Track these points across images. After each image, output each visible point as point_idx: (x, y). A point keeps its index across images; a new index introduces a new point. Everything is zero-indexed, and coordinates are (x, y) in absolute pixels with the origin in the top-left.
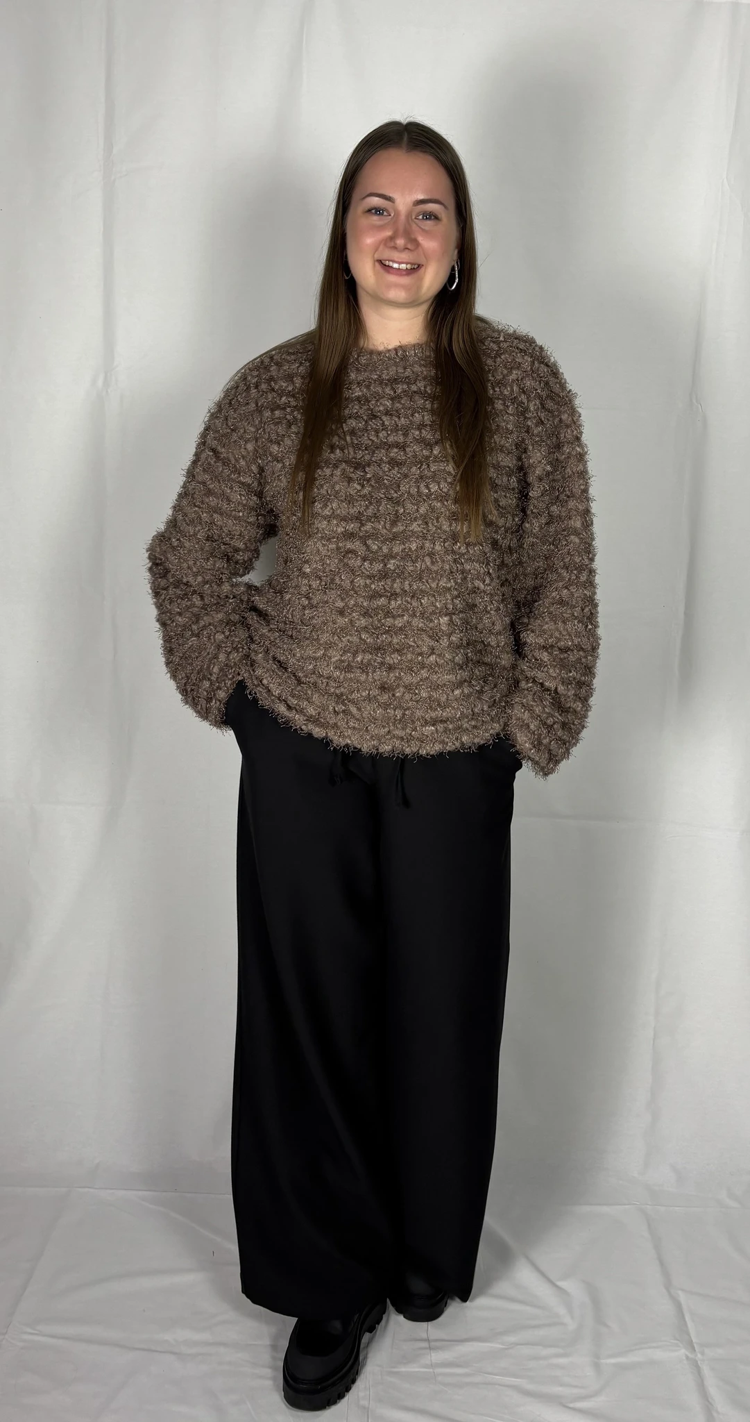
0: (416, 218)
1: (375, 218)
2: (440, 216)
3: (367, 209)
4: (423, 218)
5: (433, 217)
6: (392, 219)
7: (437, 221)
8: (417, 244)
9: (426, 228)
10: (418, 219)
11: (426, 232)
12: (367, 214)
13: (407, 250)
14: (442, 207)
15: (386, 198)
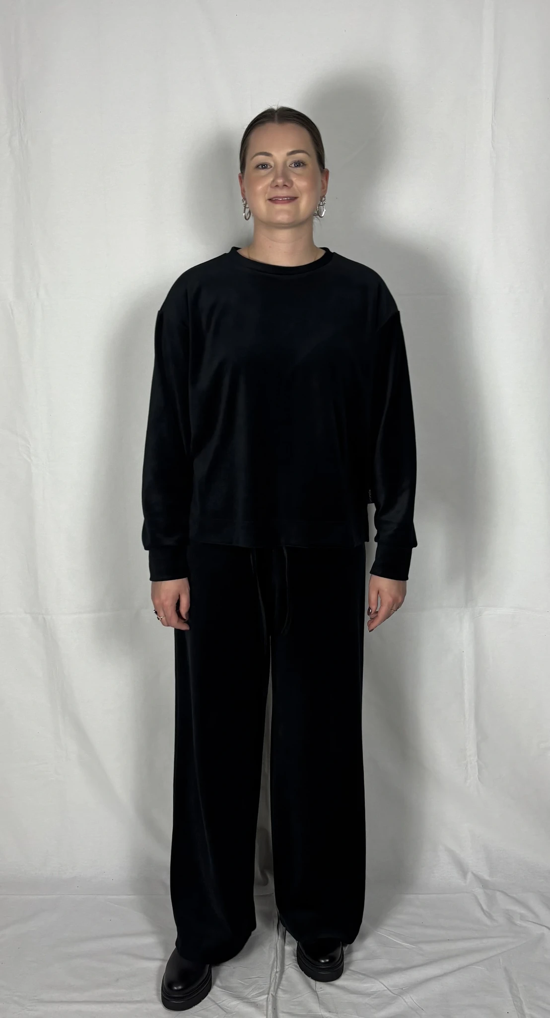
0: (289, 166)
1: (262, 171)
2: (306, 162)
3: (255, 166)
4: (295, 166)
5: (301, 164)
6: (272, 170)
7: (303, 167)
8: (292, 183)
9: (298, 172)
11: (298, 175)
12: (256, 169)
13: (285, 187)
14: (307, 155)
15: (267, 154)
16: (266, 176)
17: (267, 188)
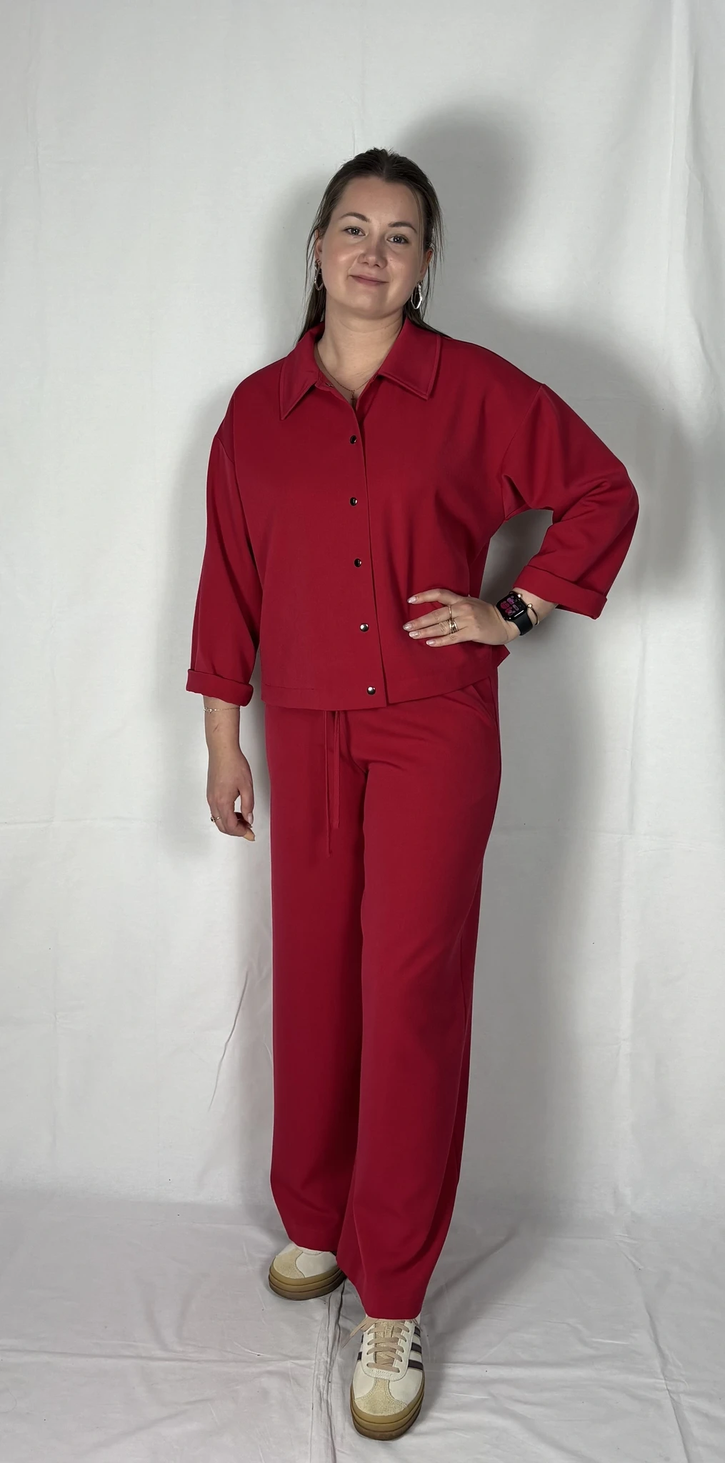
1: (352, 237)
2: (410, 240)
3: (344, 228)
4: (395, 241)
5: (403, 241)
6: (364, 239)
7: (406, 245)
8: (387, 262)
9: (398, 250)
10: (389, 241)
11: (395, 253)
12: (344, 233)
13: (376, 267)
14: (413, 231)
15: (363, 218)
16: (354, 246)
17: (352, 263)
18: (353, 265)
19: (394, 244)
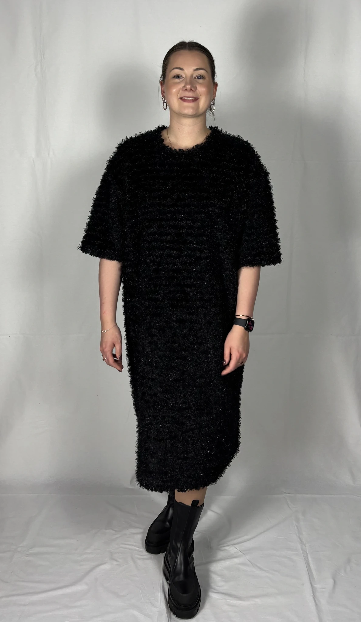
0: (194, 78)
2: (205, 76)
3: (173, 76)
6: (183, 80)
14: (206, 72)
15: (181, 69)
16: (179, 83)
17: (179, 91)
18: (180, 92)
19: (198, 79)
